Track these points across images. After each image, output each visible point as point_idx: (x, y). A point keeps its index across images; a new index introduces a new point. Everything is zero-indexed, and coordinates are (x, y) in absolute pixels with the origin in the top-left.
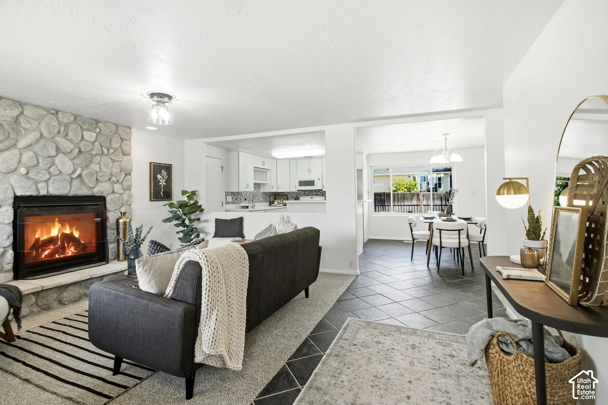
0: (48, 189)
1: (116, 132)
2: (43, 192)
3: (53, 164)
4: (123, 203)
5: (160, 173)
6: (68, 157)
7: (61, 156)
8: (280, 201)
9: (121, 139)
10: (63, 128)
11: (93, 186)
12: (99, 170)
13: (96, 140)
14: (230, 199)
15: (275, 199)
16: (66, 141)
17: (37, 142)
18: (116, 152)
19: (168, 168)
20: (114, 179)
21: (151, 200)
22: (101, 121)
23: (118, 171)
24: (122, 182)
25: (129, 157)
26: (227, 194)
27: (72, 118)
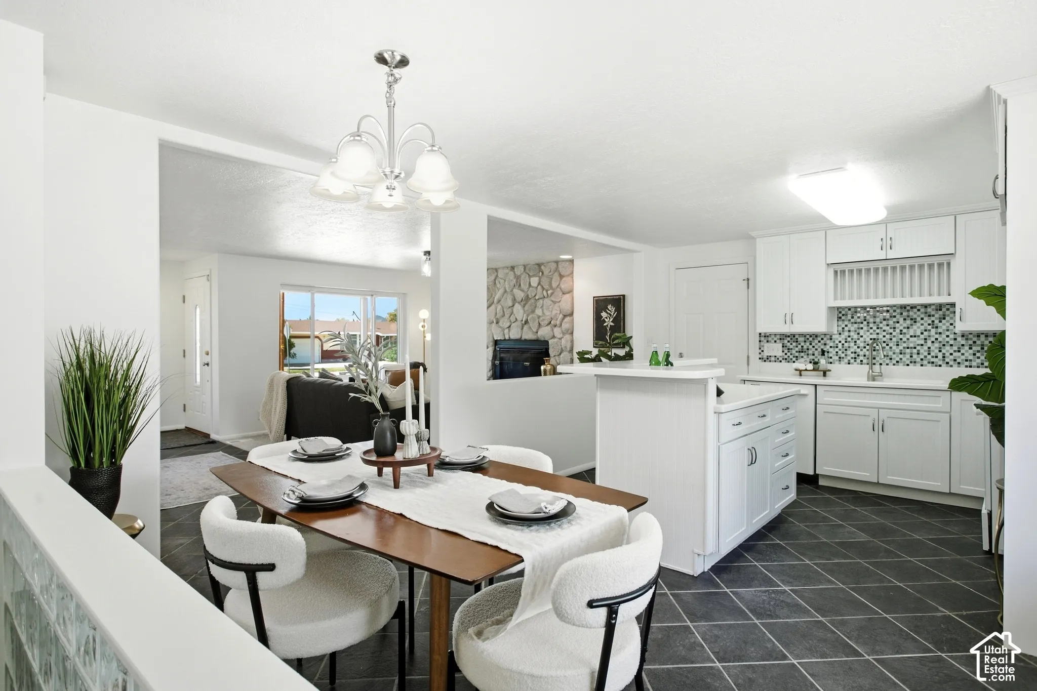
0: (509, 334)
1: (557, 270)
2: (507, 337)
3: (512, 313)
4: (562, 348)
5: (605, 309)
6: (521, 305)
7: (517, 305)
9: (560, 276)
11: (535, 331)
12: (541, 314)
13: (539, 284)
14: (774, 349)
16: (520, 291)
17: (503, 296)
18: (556, 293)
20: (553, 322)
21: (594, 347)
22: (543, 264)
23: (556, 314)
24: (561, 325)
25: (568, 295)
27: (522, 269)
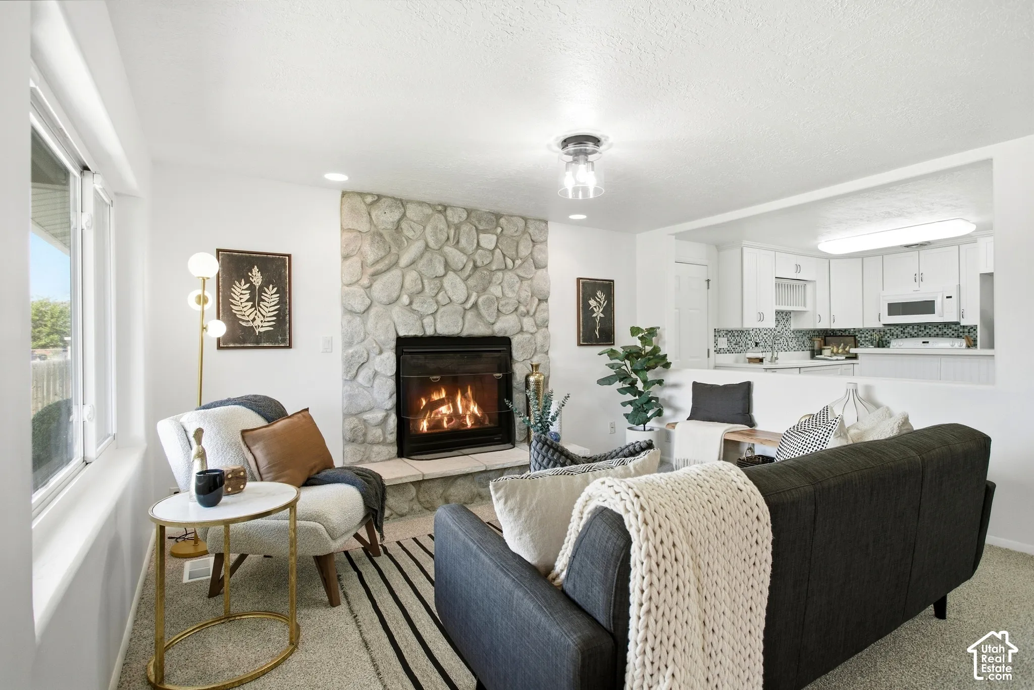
0: (435, 326)
1: (525, 231)
2: (430, 332)
3: (441, 288)
4: (536, 348)
5: (594, 296)
6: (459, 277)
7: (451, 274)
8: (838, 347)
9: (533, 241)
10: (452, 232)
11: (492, 321)
12: (500, 295)
13: (496, 246)
14: (723, 343)
15: (825, 345)
16: (458, 251)
17: (422, 256)
18: (526, 264)
19: (608, 287)
20: (522, 309)
21: (579, 345)
22: (503, 215)
23: (527, 296)
24: (534, 313)
25: (544, 270)
26: (717, 332)
27: (465, 215)
